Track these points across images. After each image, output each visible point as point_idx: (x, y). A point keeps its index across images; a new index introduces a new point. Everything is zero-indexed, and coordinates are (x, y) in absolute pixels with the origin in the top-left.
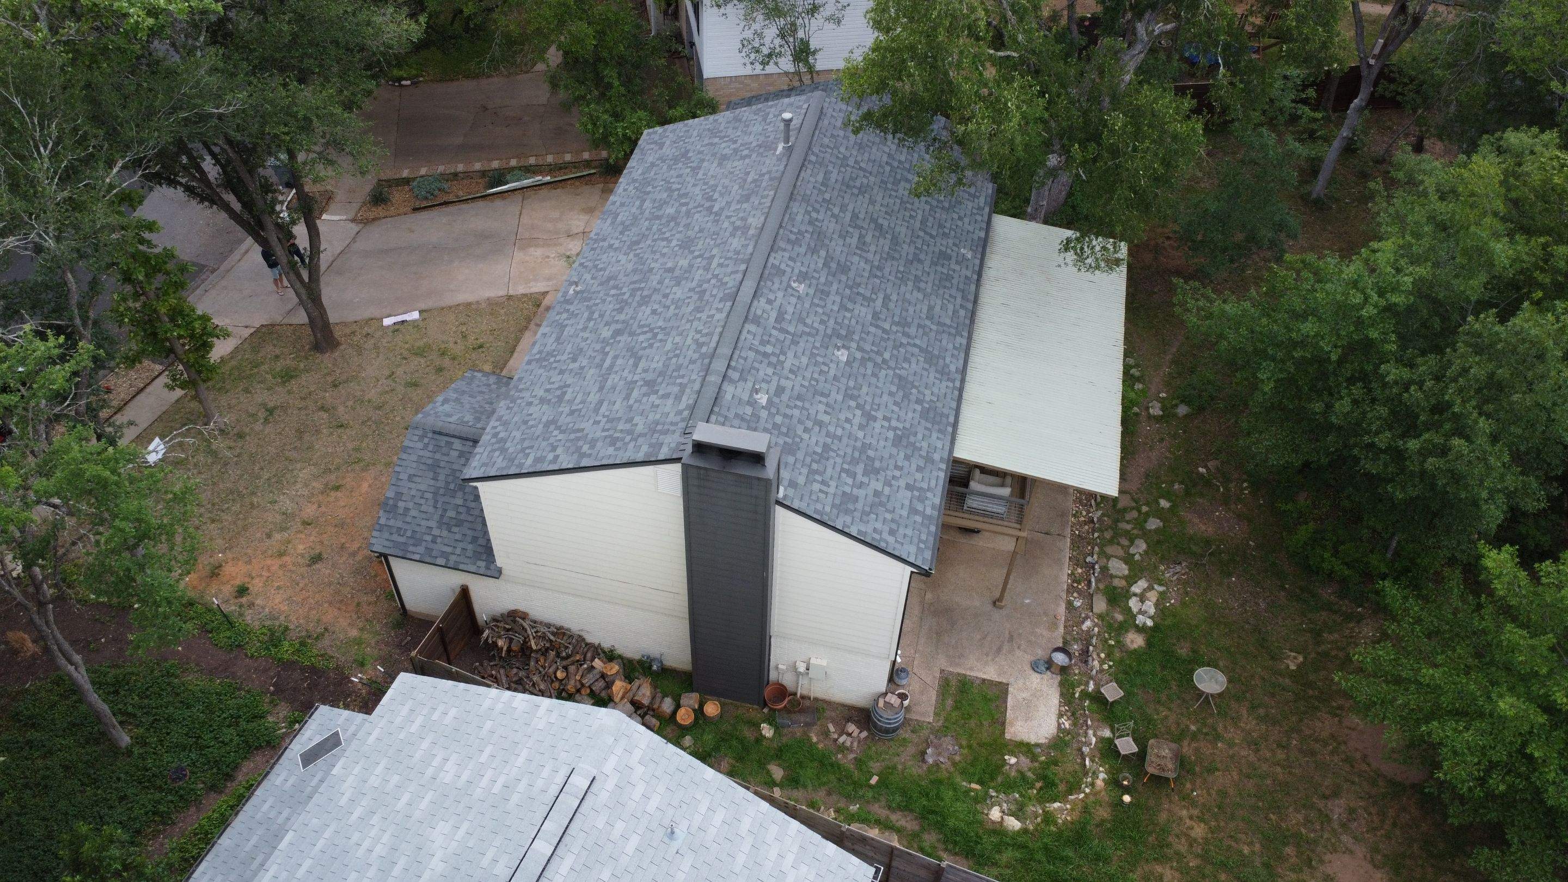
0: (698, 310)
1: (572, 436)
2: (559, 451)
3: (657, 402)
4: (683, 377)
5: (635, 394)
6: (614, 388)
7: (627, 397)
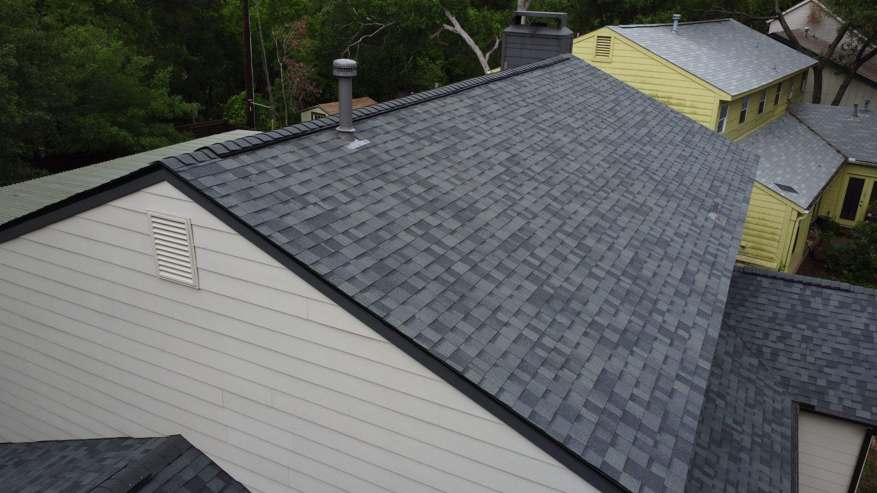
4: (568, 78)
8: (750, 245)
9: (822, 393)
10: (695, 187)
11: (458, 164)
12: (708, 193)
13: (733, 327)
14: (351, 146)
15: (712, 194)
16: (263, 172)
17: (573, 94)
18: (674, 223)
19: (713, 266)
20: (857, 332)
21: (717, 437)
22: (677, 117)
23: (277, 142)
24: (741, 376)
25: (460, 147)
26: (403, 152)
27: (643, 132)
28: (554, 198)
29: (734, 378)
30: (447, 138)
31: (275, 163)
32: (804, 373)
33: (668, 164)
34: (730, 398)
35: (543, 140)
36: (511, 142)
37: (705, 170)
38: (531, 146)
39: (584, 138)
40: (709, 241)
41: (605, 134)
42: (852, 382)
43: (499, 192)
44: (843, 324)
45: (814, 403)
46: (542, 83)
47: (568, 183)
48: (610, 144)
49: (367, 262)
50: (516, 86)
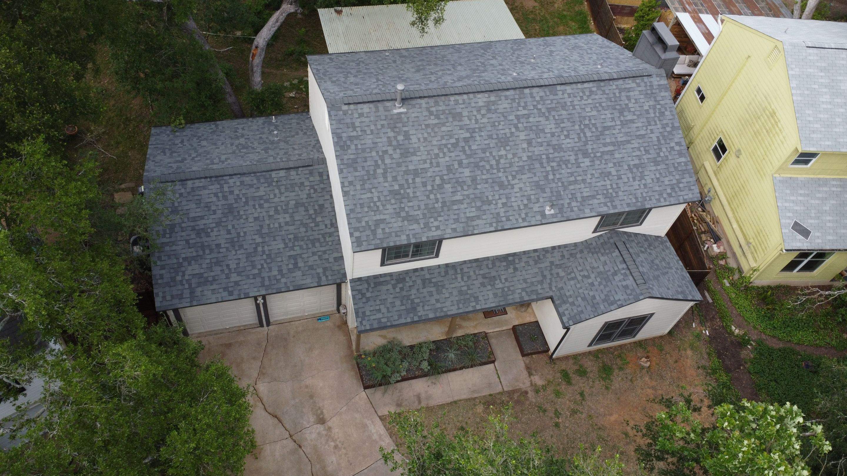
0: (564, 107)
1: (663, 142)
3: (633, 101)
4: (614, 94)
5: (629, 117)
6: (626, 134)
7: (632, 121)
8: (754, 244)
9: (564, 302)
10: (573, 192)
11: (435, 133)
12: (576, 198)
13: (576, 258)
14: (396, 111)
15: (579, 199)
16: (352, 114)
17: (591, 108)
18: (513, 199)
19: (498, 222)
20: (612, 299)
21: (487, 275)
22: (672, 148)
23: (368, 102)
24: (542, 272)
25: (447, 124)
26: (416, 119)
27: (606, 149)
28: (460, 163)
29: (536, 270)
30: (447, 118)
31: (360, 111)
32: (571, 292)
33: (582, 173)
34: (518, 273)
35: (505, 134)
36: (483, 129)
37: (609, 187)
38: (492, 135)
39: (539, 140)
40: (519, 214)
41: (564, 142)
42: (579, 309)
43: (436, 151)
44: (613, 292)
45: (557, 302)
46: (577, 95)
47: (482, 159)
48: (554, 149)
49: (352, 157)
50: (548, 93)
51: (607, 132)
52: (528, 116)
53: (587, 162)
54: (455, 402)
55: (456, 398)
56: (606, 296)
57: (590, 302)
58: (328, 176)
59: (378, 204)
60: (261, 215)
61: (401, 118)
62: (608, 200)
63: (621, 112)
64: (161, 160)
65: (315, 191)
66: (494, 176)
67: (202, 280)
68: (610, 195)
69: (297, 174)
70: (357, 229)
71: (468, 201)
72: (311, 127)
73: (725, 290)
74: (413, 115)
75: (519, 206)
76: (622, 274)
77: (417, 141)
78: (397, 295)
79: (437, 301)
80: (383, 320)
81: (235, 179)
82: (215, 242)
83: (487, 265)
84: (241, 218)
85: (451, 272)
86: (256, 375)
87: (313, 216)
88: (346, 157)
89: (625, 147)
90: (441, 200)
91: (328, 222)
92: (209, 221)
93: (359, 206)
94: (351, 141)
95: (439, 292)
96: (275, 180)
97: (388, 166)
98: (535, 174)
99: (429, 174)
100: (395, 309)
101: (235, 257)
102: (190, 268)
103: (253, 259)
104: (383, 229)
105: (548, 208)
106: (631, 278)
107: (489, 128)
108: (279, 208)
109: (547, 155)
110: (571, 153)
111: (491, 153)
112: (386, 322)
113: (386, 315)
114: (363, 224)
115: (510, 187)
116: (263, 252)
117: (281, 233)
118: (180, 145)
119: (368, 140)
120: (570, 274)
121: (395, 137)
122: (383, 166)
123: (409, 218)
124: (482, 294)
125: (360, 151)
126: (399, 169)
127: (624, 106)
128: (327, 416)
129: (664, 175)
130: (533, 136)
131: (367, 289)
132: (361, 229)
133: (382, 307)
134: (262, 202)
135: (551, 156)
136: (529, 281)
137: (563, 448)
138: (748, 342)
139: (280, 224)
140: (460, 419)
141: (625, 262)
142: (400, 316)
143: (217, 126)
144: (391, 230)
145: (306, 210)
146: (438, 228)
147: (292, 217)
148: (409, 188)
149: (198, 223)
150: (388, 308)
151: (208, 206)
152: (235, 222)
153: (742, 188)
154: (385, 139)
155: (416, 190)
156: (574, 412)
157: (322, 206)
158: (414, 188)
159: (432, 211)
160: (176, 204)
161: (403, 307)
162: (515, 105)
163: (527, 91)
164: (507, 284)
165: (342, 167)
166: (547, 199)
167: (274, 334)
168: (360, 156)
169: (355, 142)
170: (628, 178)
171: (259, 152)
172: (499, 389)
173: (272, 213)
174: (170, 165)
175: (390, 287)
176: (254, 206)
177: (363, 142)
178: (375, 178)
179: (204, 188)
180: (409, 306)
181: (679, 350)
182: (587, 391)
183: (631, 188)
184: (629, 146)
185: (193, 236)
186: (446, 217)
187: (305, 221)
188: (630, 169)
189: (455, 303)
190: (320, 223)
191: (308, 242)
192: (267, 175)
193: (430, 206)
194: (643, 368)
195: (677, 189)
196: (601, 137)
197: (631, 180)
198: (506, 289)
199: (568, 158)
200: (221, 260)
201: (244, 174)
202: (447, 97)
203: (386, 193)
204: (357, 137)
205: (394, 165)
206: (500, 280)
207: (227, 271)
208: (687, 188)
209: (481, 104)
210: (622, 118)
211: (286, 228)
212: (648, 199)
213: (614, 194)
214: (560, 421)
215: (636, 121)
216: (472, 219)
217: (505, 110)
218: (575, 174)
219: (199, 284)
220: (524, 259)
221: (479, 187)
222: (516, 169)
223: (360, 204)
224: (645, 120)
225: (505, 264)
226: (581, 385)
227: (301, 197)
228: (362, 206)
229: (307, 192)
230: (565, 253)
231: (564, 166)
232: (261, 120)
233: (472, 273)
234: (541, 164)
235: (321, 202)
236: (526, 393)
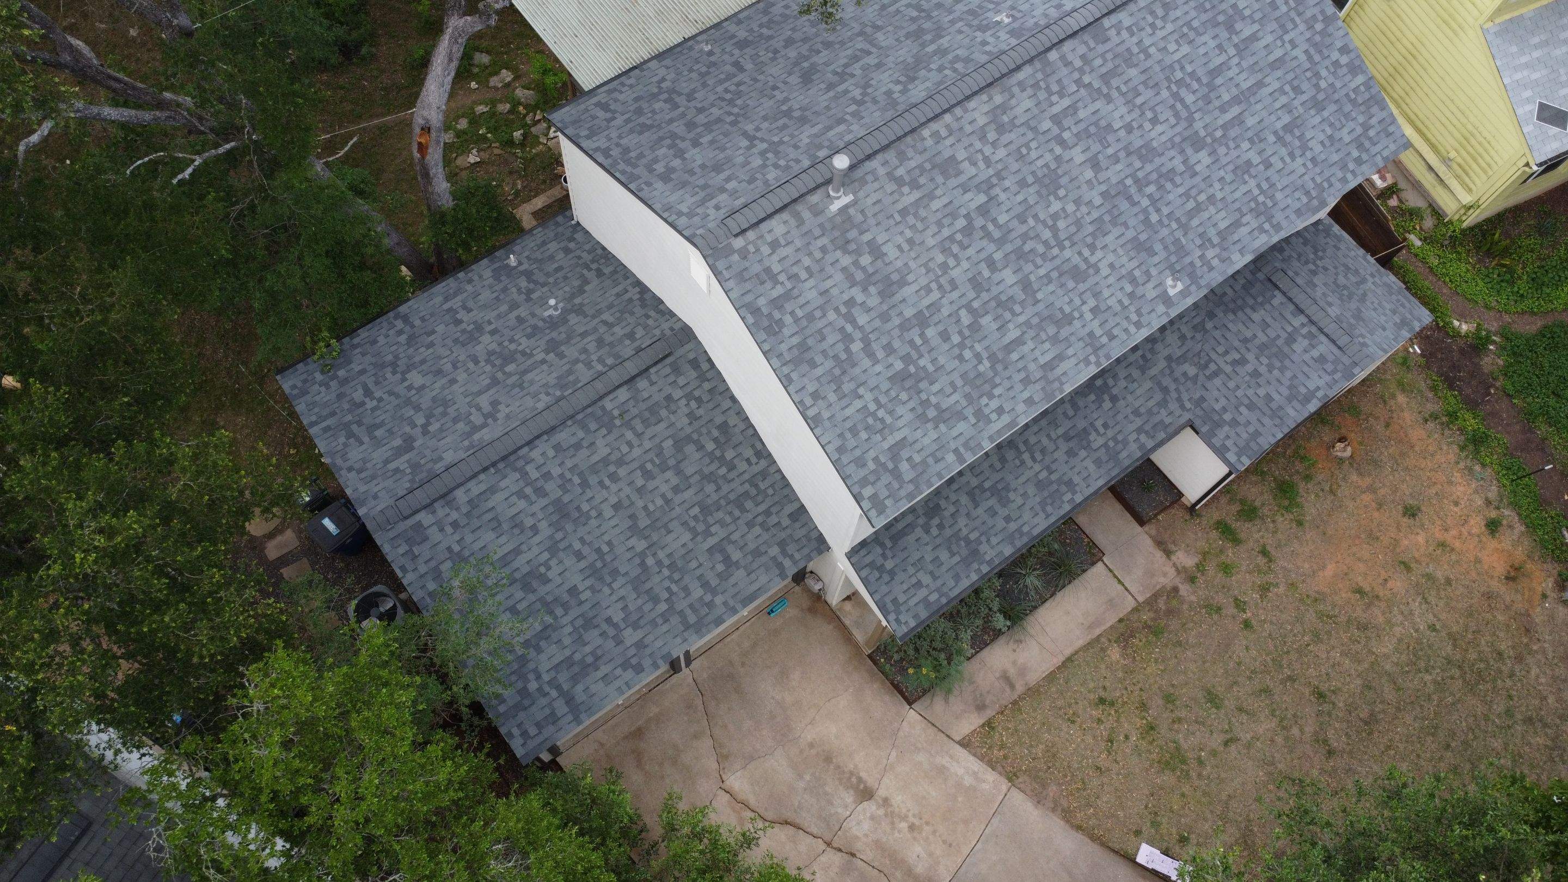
0: (1128, 59)
1: (1317, 58)
2: (1335, 55)
5: (1247, 32)
6: (1252, 68)
7: (1254, 38)
8: (1459, 160)
9: (1218, 425)
10: (1201, 230)
11: (923, 220)
12: (1209, 240)
13: (1206, 331)
14: (835, 206)
15: (1216, 240)
16: (758, 250)
17: (1177, 41)
18: (1106, 293)
19: (1096, 351)
20: (1303, 390)
21: (1072, 433)
22: (1336, 64)
23: (777, 212)
24: (1159, 384)
25: (939, 192)
26: (877, 208)
27: (1228, 116)
28: (991, 263)
29: (1148, 384)
30: (932, 180)
31: (769, 238)
32: (1223, 402)
33: (1203, 186)
34: (1122, 403)
35: (1046, 165)
36: (1004, 174)
37: (1256, 192)
38: (1024, 179)
39: (1110, 151)
40: (1127, 318)
41: (1153, 134)
42: (1251, 429)
43: (940, 258)
44: (1300, 376)
45: (1204, 429)
46: (1143, 23)
47: (1025, 237)
48: (1141, 158)
49: (795, 340)
50: (1092, 45)
51: (1219, 81)
52: (1072, 109)
53: (1204, 158)
54: (1069, 659)
55: (1068, 652)
56: (1291, 387)
57: (1266, 409)
58: (710, 360)
59: (881, 414)
60: (622, 495)
61: (850, 218)
62: (1263, 218)
63: (1230, 28)
64: (364, 461)
65: (699, 400)
66: (1057, 262)
67: (576, 669)
68: (1262, 208)
69: (652, 384)
70: (864, 482)
71: (1032, 333)
72: (599, 252)
73: (1416, 255)
74: (869, 201)
75: (1120, 302)
76: (1304, 337)
77: (898, 253)
78: (938, 541)
79: (1008, 519)
80: (934, 597)
81: (544, 449)
82: (566, 587)
83: (1065, 414)
84: (589, 518)
85: (1010, 455)
86: (715, 766)
87: (718, 453)
88: (784, 347)
89: (1258, 97)
90: (985, 355)
91: (749, 453)
92: (534, 552)
93: (848, 435)
94: (781, 308)
95: (1004, 502)
96: (616, 413)
97: (868, 329)
98: (1125, 225)
99: (945, 312)
100: (944, 568)
101: (614, 598)
102: (543, 657)
103: (648, 586)
104: (909, 459)
105: (1169, 282)
106: (1323, 338)
107: (1015, 166)
108: (649, 466)
109: (1133, 175)
110: (1172, 153)
111: (1035, 216)
112: (938, 600)
113: (933, 586)
114: (871, 466)
115: (1091, 271)
116: (659, 563)
117: (674, 514)
118: (370, 404)
119: (810, 292)
120: (1206, 366)
121: (856, 263)
122: (857, 335)
123: (946, 416)
124: (1076, 470)
125: (804, 323)
126: (889, 326)
127: (1231, 12)
128: (871, 782)
129: (1338, 124)
130: (1096, 147)
131: (884, 556)
132: (872, 478)
133: (921, 575)
134: (612, 468)
135: (1140, 174)
136: (1142, 410)
137: (1273, 660)
138: (1488, 340)
139: (663, 496)
140: (1092, 685)
141: (1302, 312)
142: (957, 578)
143: (405, 319)
144: (924, 454)
145: (701, 448)
146: (1000, 411)
147: (679, 472)
148: (921, 356)
149: (515, 564)
150: (931, 573)
151: (517, 524)
152: (582, 531)
153: (1410, 57)
154: (839, 277)
155: (934, 354)
156: (1264, 589)
157: (724, 427)
158: (929, 352)
159: (978, 382)
160: (456, 548)
161: (957, 559)
162: (1042, 95)
163: (1053, 55)
164: (1110, 433)
165: (786, 370)
166: (1162, 267)
167: (705, 675)
168: (808, 332)
169: (789, 307)
170: (1282, 159)
171: (543, 361)
172: (1130, 604)
173: (640, 482)
174: (392, 466)
175: (919, 532)
176: (601, 483)
177: (802, 300)
178: (854, 365)
179: (492, 490)
180: (964, 552)
181: (1385, 402)
182: (1270, 541)
183: (1293, 177)
184: (1266, 91)
185: (519, 595)
186: (1007, 384)
187: (706, 471)
188: (1280, 139)
189: (1038, 508)
190: (735, 461)
191: (729, 508)
192: (596, 409)
193: (972, 375)
194: (1341, 461)
195: (1367, 144)
196: (1212, 95)
197: (1288, 160)
198: (1111, 444)
199: (1169, 166)
200: (591, 614)
201: (553, 428)
202: (915, 135)
203: (885, 386)
204: (787, 296)
205: (877, 323)
206: (1096, 430)
207: (611, 632)
208: (1382, 135)
209: (982, 121)
210: (1236, 39)
211: (678, 499)
212: (1326, 185)
213: (1270, 204)
214: (1249, 615)
215: (1261, 34)
216: (1049, 366)
217: (1029, 115)
218: (1193, 192)
219: (575, 679)
220: (1122, 374)
221: (1040, 296)
222: (1090, 229)
223: (850, 430)
224: (1274, 26)
225: (1092, 397)
226: (1257, 536)
227: (679, 425)
228: (854, 431)
229: (686, 411)
230: (1184, 329)
231: (1169, 186)
232: (483, 270)
233: (1045, 441)
234: (1129, 198)
235: (719, 420)
236: (1175, 590)
